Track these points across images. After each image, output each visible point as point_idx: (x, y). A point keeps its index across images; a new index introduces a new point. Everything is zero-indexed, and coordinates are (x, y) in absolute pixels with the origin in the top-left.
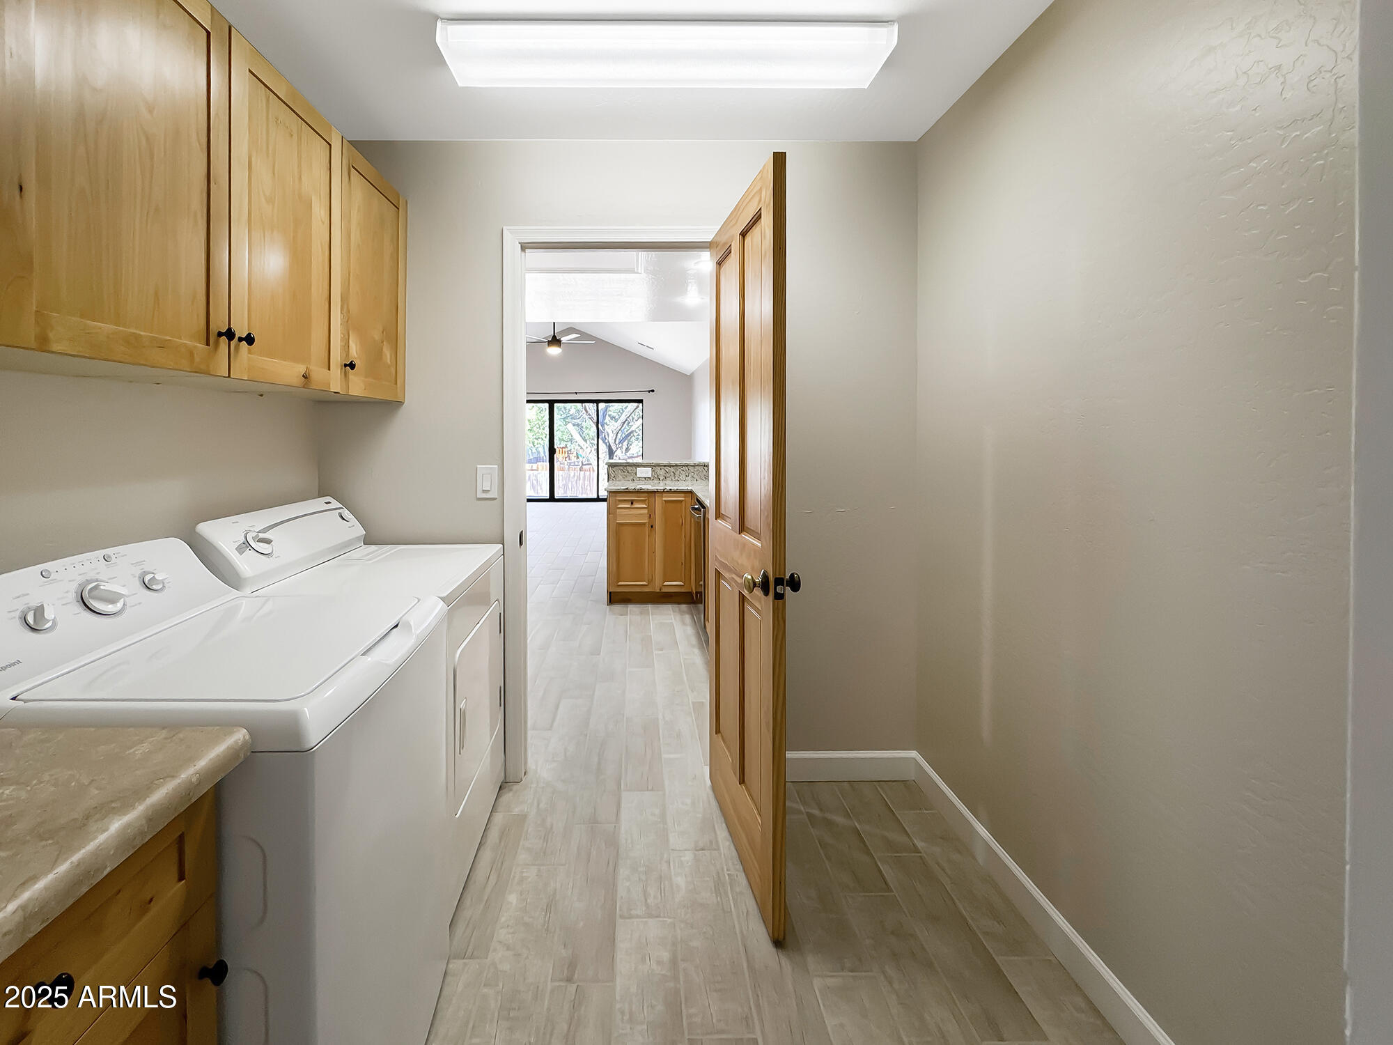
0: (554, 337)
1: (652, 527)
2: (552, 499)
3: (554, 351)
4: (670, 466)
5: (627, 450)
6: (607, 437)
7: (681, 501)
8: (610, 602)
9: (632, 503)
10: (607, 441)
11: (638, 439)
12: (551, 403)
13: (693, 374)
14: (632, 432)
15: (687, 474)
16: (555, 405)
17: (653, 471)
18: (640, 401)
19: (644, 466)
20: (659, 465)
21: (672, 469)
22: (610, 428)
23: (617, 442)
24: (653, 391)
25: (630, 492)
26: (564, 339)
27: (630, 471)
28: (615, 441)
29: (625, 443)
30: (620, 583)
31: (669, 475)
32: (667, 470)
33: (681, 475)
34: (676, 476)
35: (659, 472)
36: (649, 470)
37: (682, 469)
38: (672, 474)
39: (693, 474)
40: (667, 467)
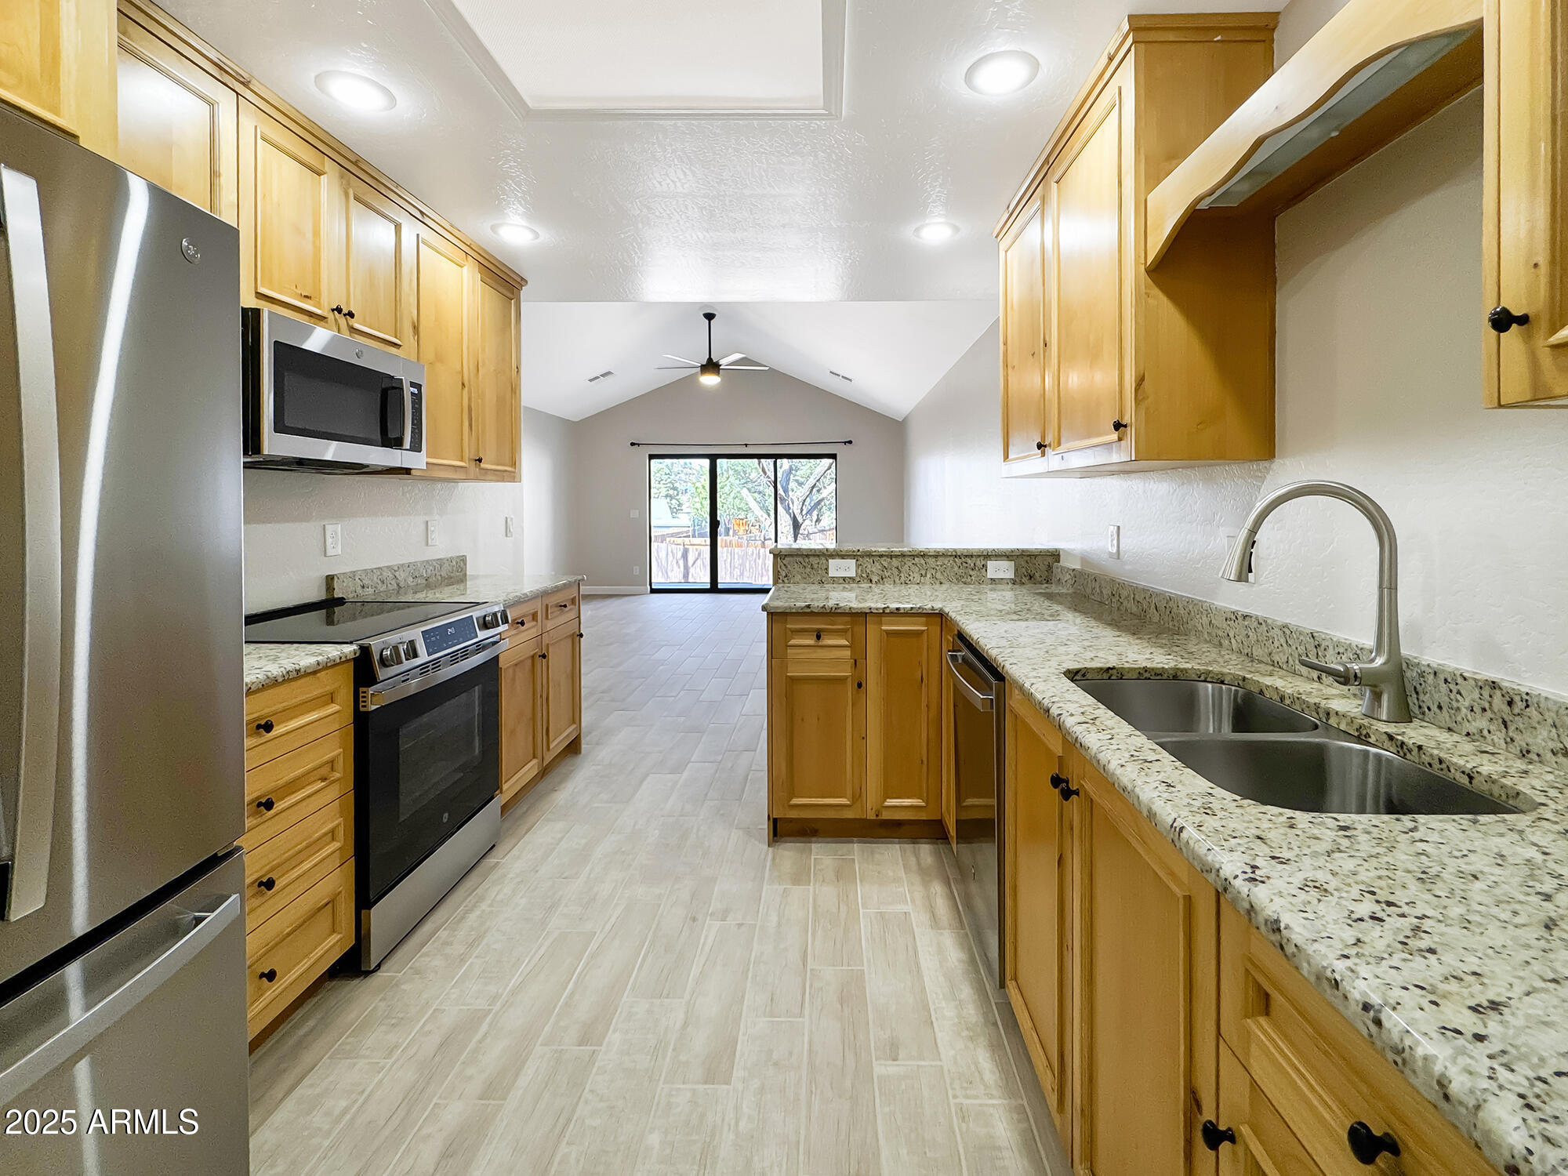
0: (710, 359)
1: (860, 685)
2: (714, 588)
3: (710, 380)
4: (891, 557)
5: (818, 520)
6: (791, 506)
7: (919, 633)
8: (775, 834)
9: (818, 637)
10: (791, 511)
11: (830, 509)
12: (713, 458)
13: (905, 420)
14: (822, 500)
15: (923, 572)
16: (719, 461)
17: (858, 566)
18: (833, 456)
19: (843, 557)
20: (869, 555)
21: (895, 562)
22: (796, 494)
23: (804, 512)
24: (850, 442)
25: (813, 614)
26: (723, 362)
27: (815, 566)
28: (802, 510)
29: (815, 513)
30: (795, 801)
31: (889, 574)
32: (885, 564)
33: (911, 573)
34: (902, 575)
35: (869, 566)
36: (852, 563)
37: (913, 562)
38: (896, 572)
39: (934, 572)
40: (885, 558)
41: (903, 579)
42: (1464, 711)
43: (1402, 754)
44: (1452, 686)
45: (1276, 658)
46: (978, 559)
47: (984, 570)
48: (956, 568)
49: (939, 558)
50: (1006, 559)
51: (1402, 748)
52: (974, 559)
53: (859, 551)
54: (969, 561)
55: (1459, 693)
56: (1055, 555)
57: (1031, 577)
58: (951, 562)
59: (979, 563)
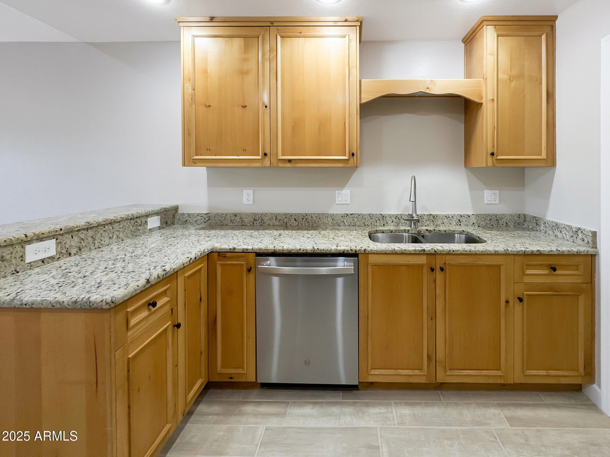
4: (87, 229)
15: (111, 236)
17: (58, 244)
19: (42, 239)
20: (68, 231)
21: (90, 233)
31: (86, 244)
32: (82, 236)
33: (103, 239)
34: (96, 242)
35: (68, 242)
36: (52, 243)
37: (104, 229)
38: (90, 240)
39: (117, 233)
40: (82, 231)
41: (97, 245)
42: (424, 221)
43: (430, 232)
44: (421, 217)
45: (366, 224)
46: (143, 218)
47: (146, 224)
48: (131, 227)
49: (121, 223)
50: (155, 215)
51: (430, 231)
52: (141, 218)
53: (61, 229)
54: (138, 221)
55: (423, 218)
56: (176, 209)
57: (166, 223)
58: (128, 223)
59: (143, 221)
